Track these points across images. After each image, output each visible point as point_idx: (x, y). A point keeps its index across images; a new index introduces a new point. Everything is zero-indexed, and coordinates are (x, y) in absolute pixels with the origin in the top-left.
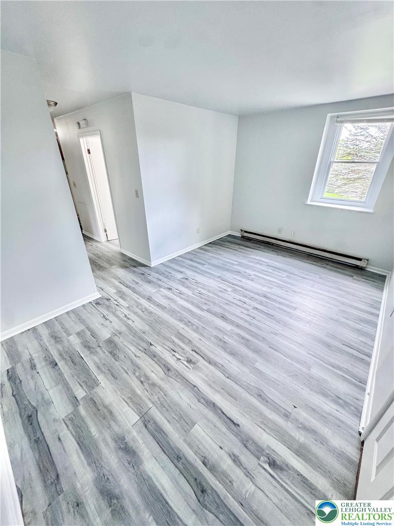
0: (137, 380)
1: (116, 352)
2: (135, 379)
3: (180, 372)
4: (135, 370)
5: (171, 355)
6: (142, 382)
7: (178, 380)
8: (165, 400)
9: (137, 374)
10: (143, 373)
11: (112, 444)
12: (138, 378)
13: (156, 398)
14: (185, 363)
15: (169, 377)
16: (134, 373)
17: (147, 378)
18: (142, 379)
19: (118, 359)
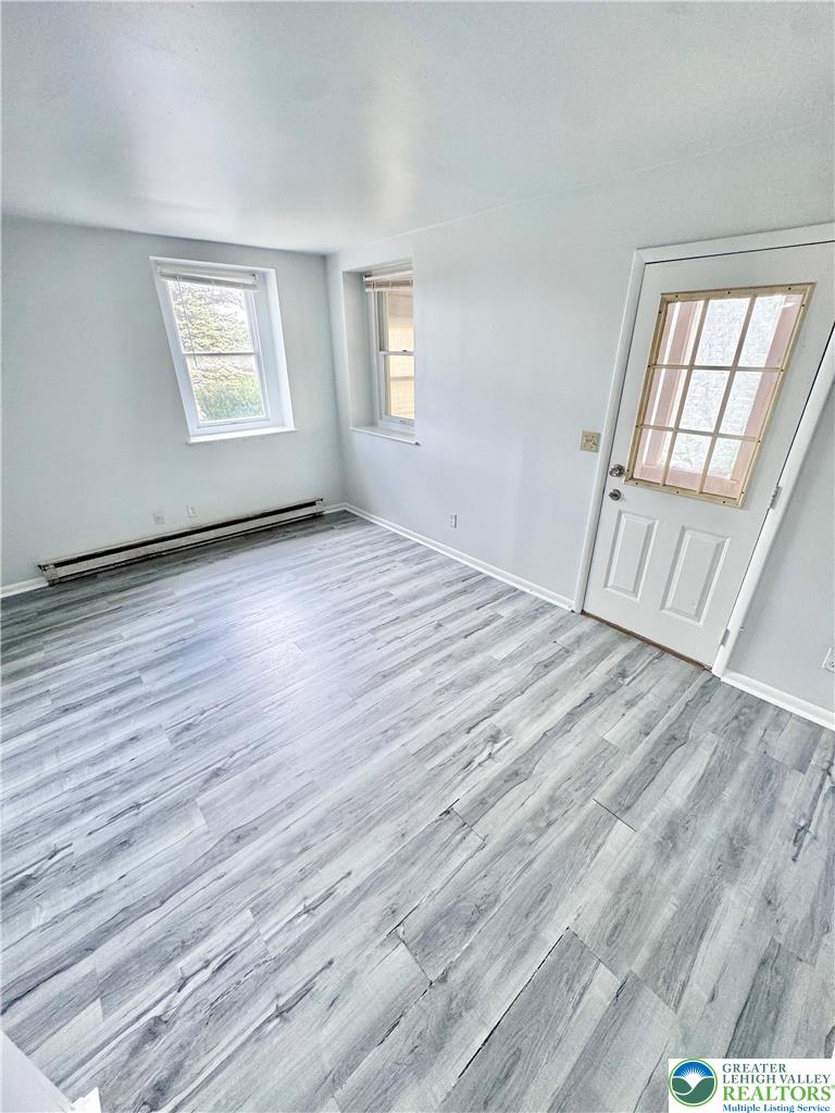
0: (545, 837)
1: (467, 908)
2: (543, 842)
3: (521, 754)
4: (522, 844)
5: (480, 769)
6: (549, 825)
7: (537, 758)
8: (579, 778)
9: (531, 837)
10: (529, 824)
11: (674, 865)
12: (541, 833)
13: (576, 795)
14: (498, 746)
15: (531, 772)
16: (531, 843)
17: (538, 813)
18: (543, 824)
19: (492, 898)
